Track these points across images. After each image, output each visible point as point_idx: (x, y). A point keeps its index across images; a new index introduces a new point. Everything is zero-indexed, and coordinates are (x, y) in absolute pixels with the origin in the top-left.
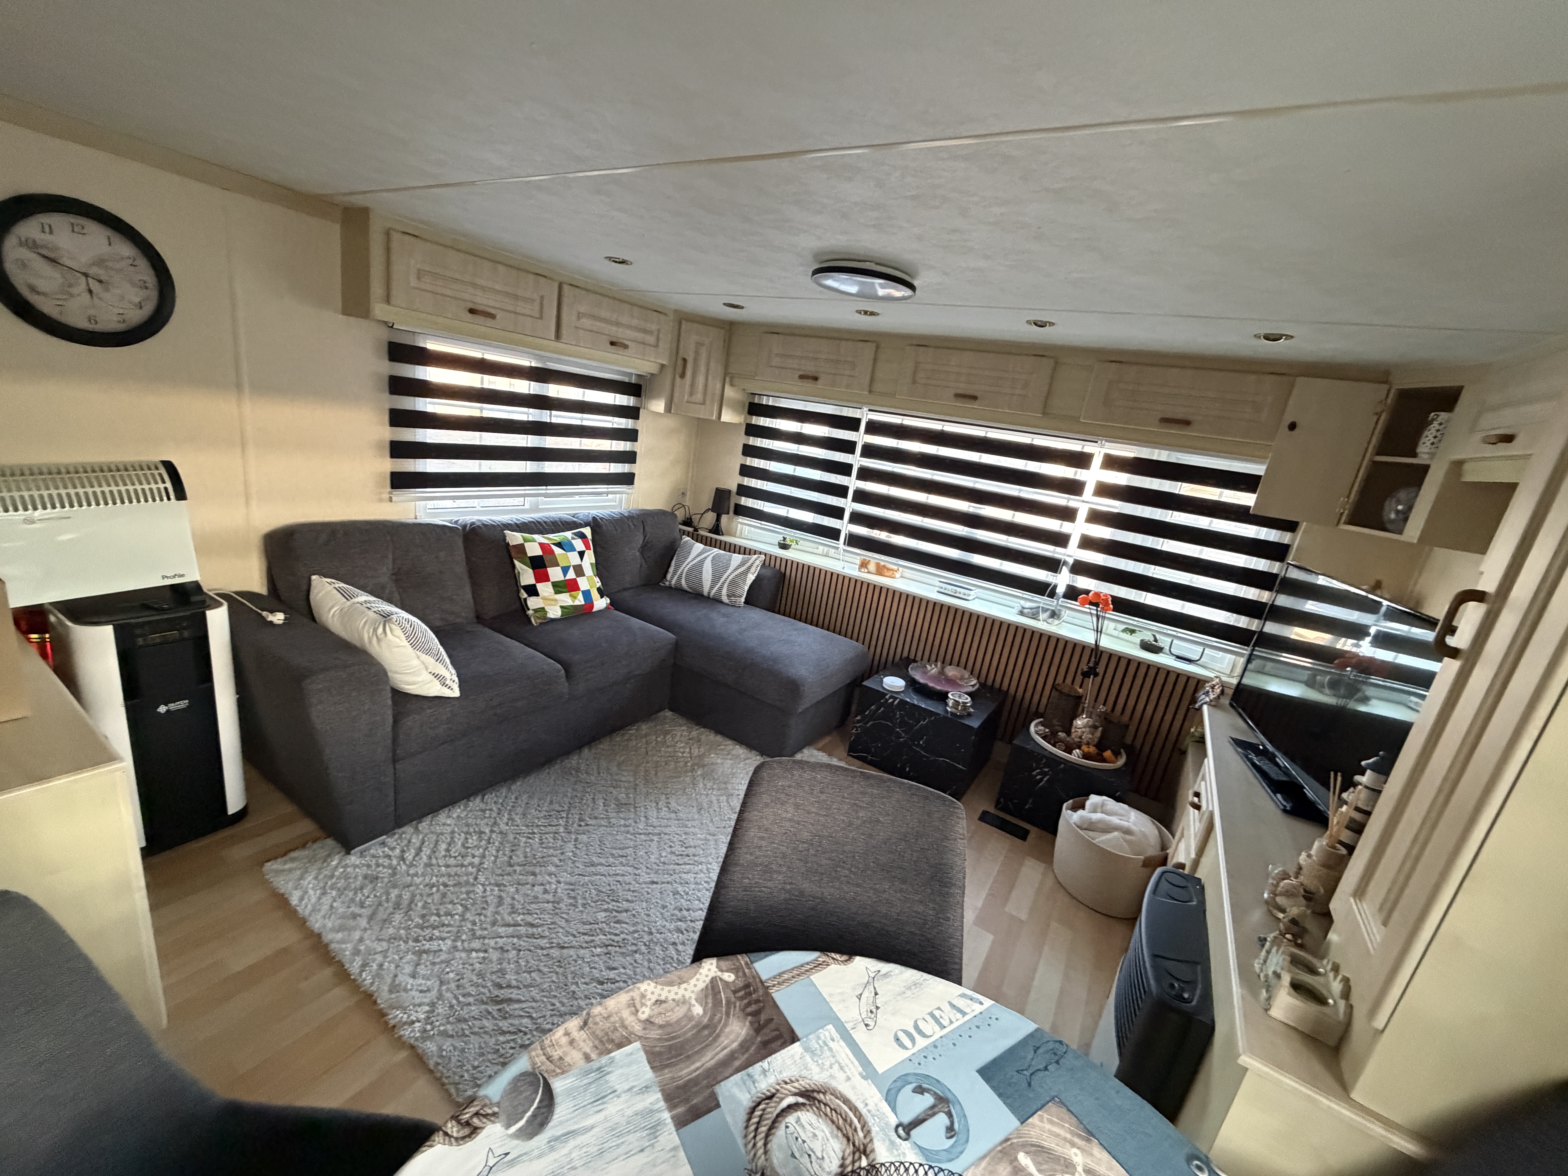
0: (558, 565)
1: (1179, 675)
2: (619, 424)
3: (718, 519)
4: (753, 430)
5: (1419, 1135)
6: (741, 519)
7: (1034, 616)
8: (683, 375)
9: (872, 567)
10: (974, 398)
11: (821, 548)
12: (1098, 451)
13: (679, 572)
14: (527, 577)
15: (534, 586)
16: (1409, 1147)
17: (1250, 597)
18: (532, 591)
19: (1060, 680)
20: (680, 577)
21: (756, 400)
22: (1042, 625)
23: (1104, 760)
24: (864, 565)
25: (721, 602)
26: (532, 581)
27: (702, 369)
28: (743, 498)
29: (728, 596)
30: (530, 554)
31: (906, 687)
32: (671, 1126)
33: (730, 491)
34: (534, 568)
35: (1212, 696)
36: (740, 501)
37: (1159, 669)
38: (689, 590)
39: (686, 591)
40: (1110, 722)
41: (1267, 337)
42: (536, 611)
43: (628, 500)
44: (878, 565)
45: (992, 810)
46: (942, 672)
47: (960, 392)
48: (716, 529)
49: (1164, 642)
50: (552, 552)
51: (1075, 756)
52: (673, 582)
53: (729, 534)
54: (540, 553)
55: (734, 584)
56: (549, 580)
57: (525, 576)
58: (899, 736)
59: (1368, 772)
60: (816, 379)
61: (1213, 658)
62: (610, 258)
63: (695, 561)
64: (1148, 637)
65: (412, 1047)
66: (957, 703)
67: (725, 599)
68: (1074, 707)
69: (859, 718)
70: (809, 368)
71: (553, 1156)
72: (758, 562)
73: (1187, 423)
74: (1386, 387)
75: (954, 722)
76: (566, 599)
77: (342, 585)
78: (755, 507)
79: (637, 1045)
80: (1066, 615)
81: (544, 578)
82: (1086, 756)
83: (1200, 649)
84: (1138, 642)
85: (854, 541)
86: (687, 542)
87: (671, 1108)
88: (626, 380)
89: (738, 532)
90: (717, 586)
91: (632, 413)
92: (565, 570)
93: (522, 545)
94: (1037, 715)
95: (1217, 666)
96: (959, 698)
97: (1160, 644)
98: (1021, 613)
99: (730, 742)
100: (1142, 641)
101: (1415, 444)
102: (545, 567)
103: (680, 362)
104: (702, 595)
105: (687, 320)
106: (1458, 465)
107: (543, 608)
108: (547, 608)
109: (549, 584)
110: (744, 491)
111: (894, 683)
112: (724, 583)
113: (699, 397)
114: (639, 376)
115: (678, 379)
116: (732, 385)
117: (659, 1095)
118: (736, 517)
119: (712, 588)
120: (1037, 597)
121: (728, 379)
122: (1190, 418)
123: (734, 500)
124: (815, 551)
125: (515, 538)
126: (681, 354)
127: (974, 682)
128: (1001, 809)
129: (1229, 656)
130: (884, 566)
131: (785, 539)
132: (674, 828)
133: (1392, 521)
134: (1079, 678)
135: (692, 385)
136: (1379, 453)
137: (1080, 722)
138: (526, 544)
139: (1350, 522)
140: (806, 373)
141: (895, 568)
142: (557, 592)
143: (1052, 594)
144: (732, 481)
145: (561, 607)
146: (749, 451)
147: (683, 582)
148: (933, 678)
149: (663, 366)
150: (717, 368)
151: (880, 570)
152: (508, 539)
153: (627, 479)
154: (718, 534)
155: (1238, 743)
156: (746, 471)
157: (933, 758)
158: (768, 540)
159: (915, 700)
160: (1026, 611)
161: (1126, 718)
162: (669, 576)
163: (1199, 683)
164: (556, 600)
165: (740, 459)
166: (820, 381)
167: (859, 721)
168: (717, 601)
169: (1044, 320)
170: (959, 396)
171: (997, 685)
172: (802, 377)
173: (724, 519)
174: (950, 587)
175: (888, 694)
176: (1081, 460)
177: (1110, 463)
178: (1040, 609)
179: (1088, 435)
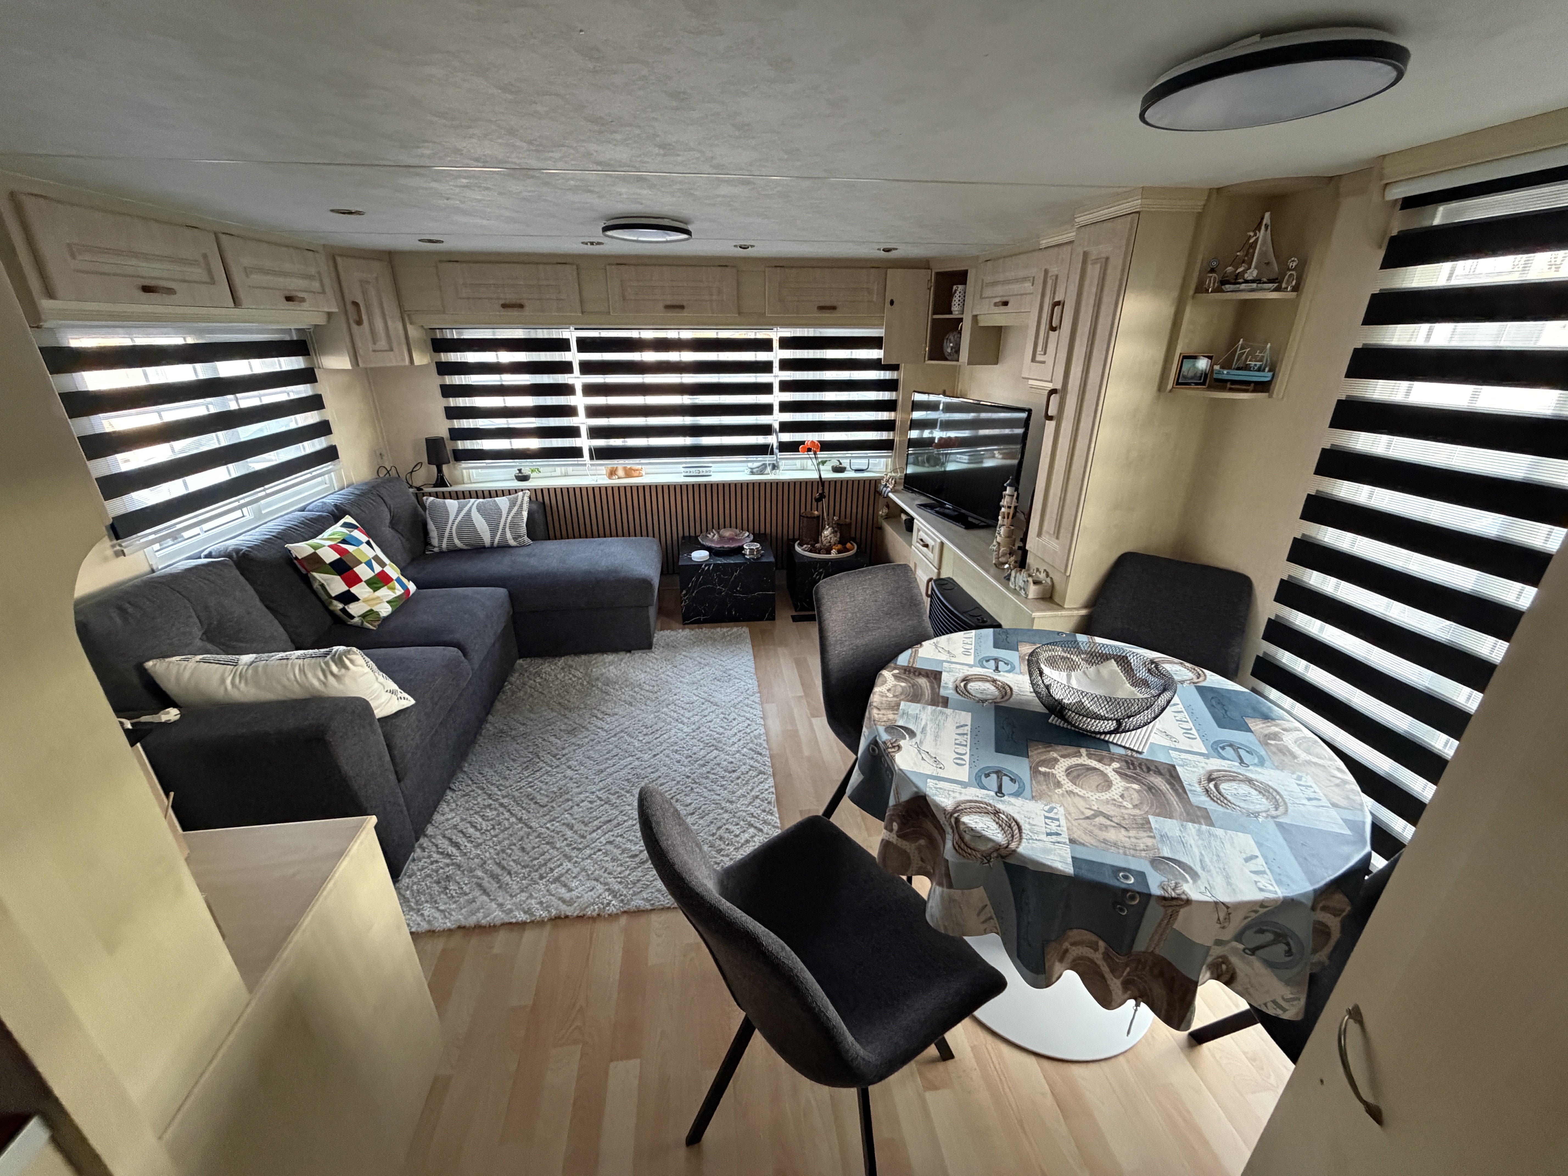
0: (361, 563)
1: (859, 481)
2: (297, 393)
3: (440, 471)
4: (445, 369)
5: (1085, 607)
6: (464, 464)
7: (761, 472)
8: (359, 322)
9: (621, 473)
10: (682, 307)
11: (558, 469)
12: (775, 335)
13: (447, 534)
14: (336, 585)
15: (349, 591)
16: (1083, 612)
17: (885, 418)
18: (348, 598)
19: (803, 510)
20: (450, 537)
21: (439, 335)
22: (771, 476)
23: (848, 550)
24: (612, 473)
25: (510, 547)
26: (345, 588)
27: (376, 311)
28: (459, 442)
29: (515, 539)
30: (328, 561)
31: (710, 555)
32: (945, 709)
33: (443, 438)
34: (340, 573)
35: (891, 487)
36: (457, 445)
37: (848, 481)
38: (465, 547)
39: (461, 550)
40: (841, 525)
41: (885, 250)
42: (364, 616)
43: (340, 478)
44: (625, 469)
45: (795, 614)
46: (720, 536)
47: (669, 303)
48: (441, 482)
49: (845, 463)
50: (347, 551)
51: (834, 554)
52: (444, 546)
53: (457, 483)
54: (337, 556)
55: (514, 526)
56: (361, 581)
57: (332, 586)
58: (720, 592)
59: (1008, 488)
60: (521, 306)
61: (875, 465)
62: (332, 211)
63: (459, 518)
64: (835, 463)
65: (625, 912)
66: (752, 550)
67: (512, 542)
68: (817, 526)
69: (684, 592)
70: (510, 296)
71: (928, 735)
72: (526, 499)
73: (834, 308)
74: (929, 271)
75: (755, 565)
76: (385, 593)
77: (201, 657)
78: (476, 448)
79: (902, 703)
80: (782, 464)
81: (354, 580)
82: (839, 552)
83: (866, 461)
84: (830, 468)
85: (600, 454)
86: (432, 502)
87: (938, 706)
88: (287, 338)
89: (466, 480)
90: (499, 533)
91: (307, 376)
92: (369, 564)
93: (315, 553)
94: (794, 541)
95: (877, 469)
96: (750, 547)
97: (843, 465)
98: (752, 473)
99: (595, 656)
100: (833, 467)
101: (950, 307)
102: (350, 569)
103: (349, 307)
104: (484, 547)
105: (341, 255)
106: (975, 317)
107: (372, 610)
108: (375, 609)
109: (363, 583)
110: (458, 434)
111: (699, 555)
112: (504, 528)
113: (382, 344)
114: (298, 330)
115: (354, 327)
116: (411, 323)
117: (930, 707)
118: (459, 463)
119: (493, 537)
120: (760, 458)
121: (407, 319)
122: (835, 304)
123: (450, 446)
124: (554, 474)
125: (301, 549)
126: (349, 298)
127: (747, 534)
128: (801, 610)
129: (883, 460)
130: (630, 469)
131: (520, 470)
132: (627, 723)
133: (950, 354)
134: (815, 503)
135: (372, 331)
136: (934, 313)
137: (827, 532)
138: (317, 551)
139: (930, 359)
140: (507, 302)
141: (640, 467)
142: (375, 589)
143: (772, 453)
144: (441, 427)
145: (388, 602)
146: (448, 391)
147: (457, 541)
148: (718, 542)
149: (330, 315)
150: (391, 307)
151: (629, 473)
152: (294, 554)
153: (330, 454)
154: (447, 486)
155: (921, 506)
156: (453, 413)
157: (750, 596)
158: (503, 477)
159: (721, 561)
160: (755, 470)
161: (848, 520)
162: (435, 542)
163: (876, 482)
164: (378, 598)
165: (440, 403)
166: (526, 308)
167: (685, 595)
168: (504, 547)
169: (748, 244)
170: (668, 307)
171: (762, 531)
172: (504, 306)
173: (445, 468)
174: (692, 469)
175: (699, 565)
176: (765, 345)
177: (785, 343)
178: (765, 466)
179: (770, 325)
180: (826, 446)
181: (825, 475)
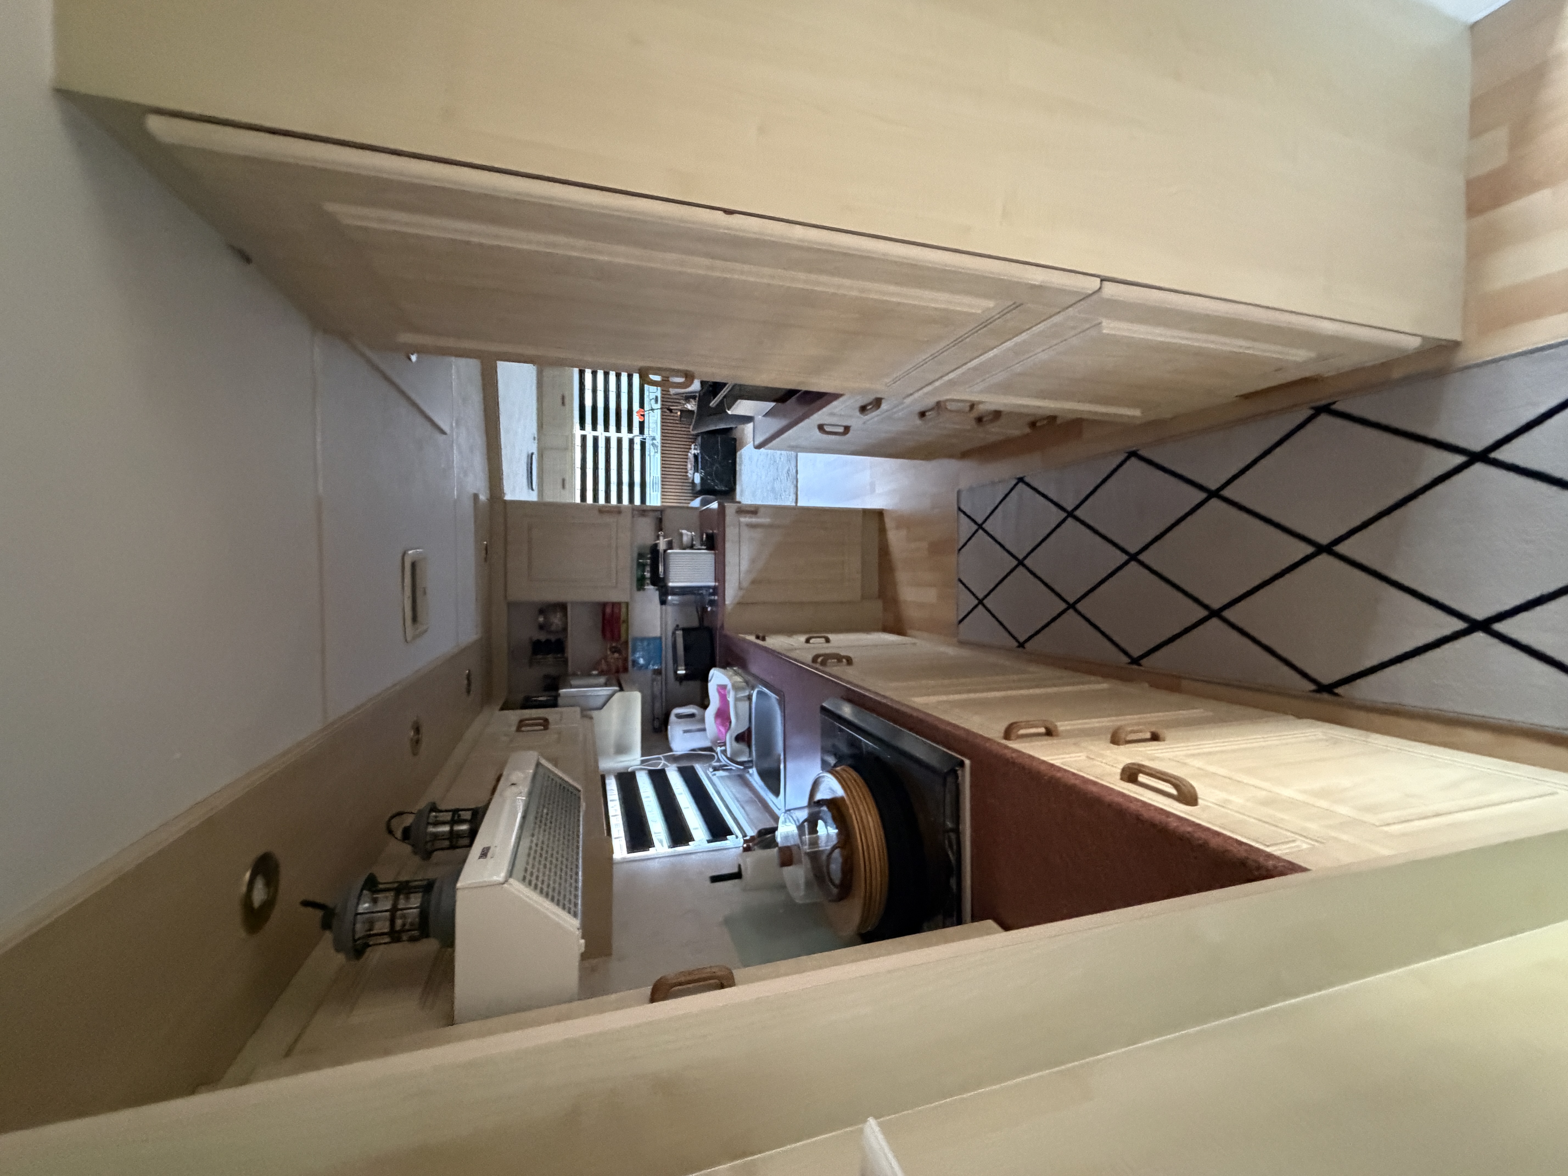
7: (656, 446)
12: (578, 432)
19: (677, 422)
22: (658, 441)
31: (697, 473)
64: (653, 402)
66: (695, 449)
68: (685, 412)
75: (702, 446)
80: (652, 434)
84: (655, 405)
97: (654, 397)
98: (657, 452)
111: (697, 479)
120: (648, 447)
134: (674, 414)
137: (689, 407)
143: (645, 439)
159: (701, 468)
160: (655, 450)
175: (702, 479)
176: (584, 438)
177: (582, 426)
178: (653, 444)
179: (573, 436)
180: (642, 405)
181: (659, 407)
